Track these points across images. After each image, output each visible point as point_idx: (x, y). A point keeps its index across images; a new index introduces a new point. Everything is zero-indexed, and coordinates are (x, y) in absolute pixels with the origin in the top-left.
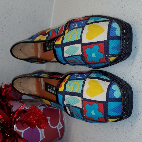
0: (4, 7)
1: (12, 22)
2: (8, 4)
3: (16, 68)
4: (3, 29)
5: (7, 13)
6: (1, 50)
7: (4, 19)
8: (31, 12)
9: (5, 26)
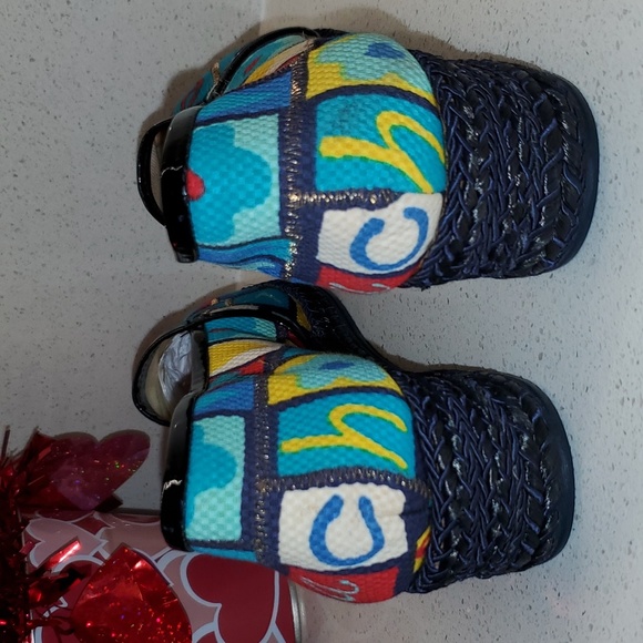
0: (13, 73)
1: (56, 142)
2: (32, 60)
3: (93, 355)
4: (15, 176)
5: (31, 104)
6: (15, 272)
7: (19, 129)
8: (145, 94)
9: (22, 161)
